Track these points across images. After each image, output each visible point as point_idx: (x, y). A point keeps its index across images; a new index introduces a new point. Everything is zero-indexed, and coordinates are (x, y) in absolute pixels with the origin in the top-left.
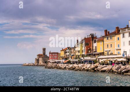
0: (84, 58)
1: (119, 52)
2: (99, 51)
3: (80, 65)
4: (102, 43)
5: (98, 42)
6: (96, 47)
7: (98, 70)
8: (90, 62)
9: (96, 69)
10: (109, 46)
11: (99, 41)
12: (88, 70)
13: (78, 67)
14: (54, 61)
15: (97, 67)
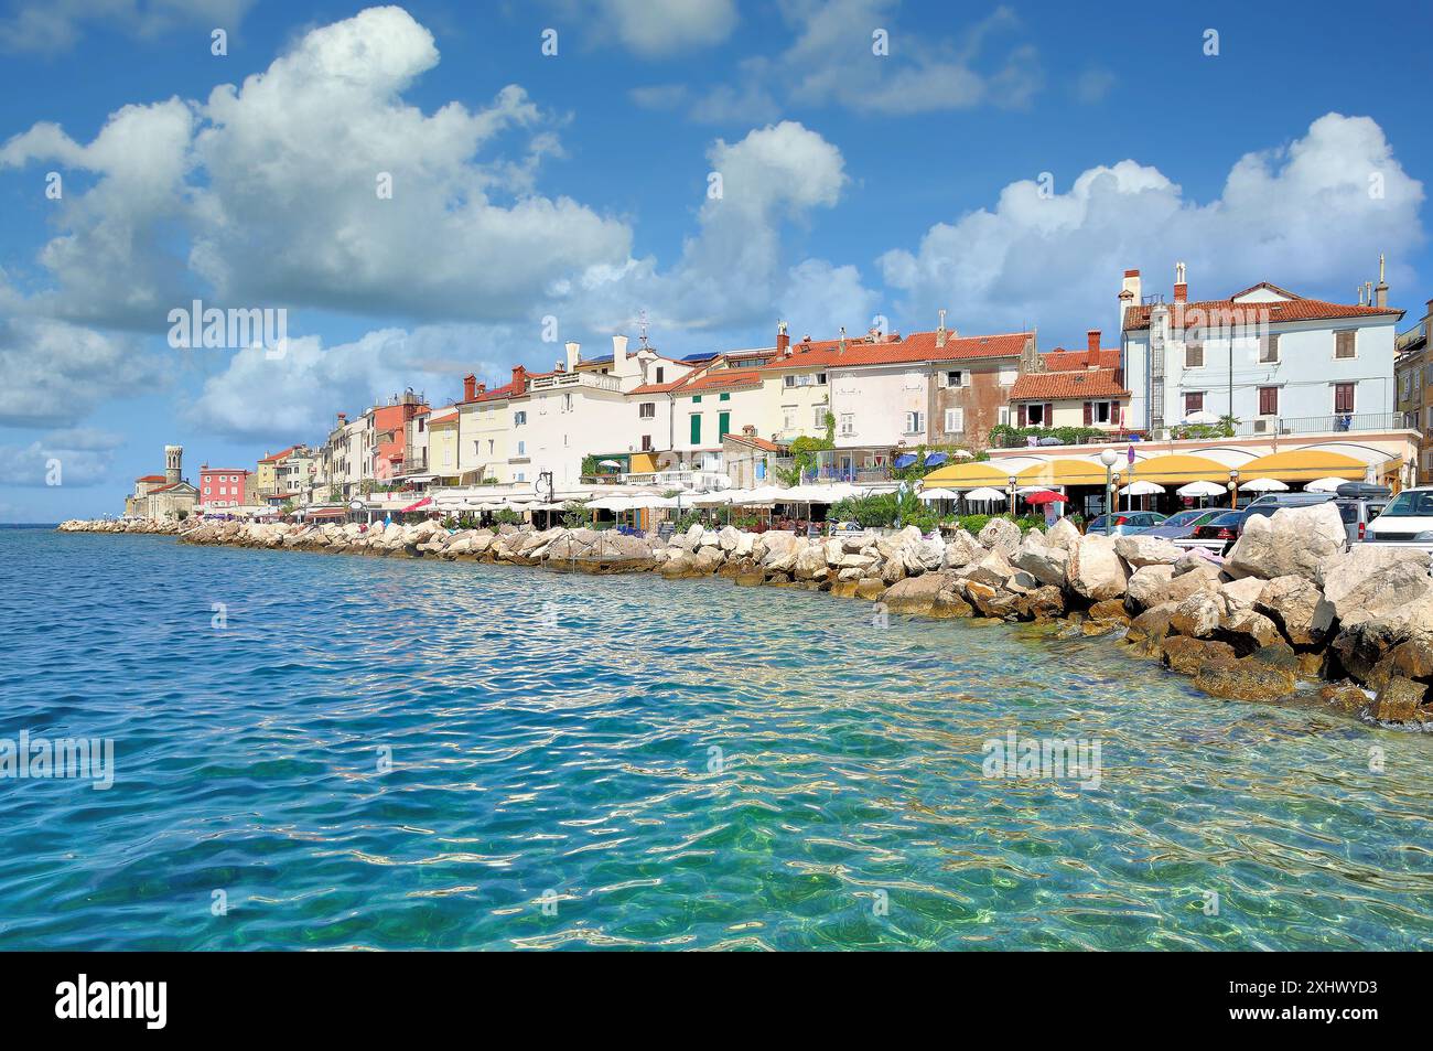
0: (369, 499)
1: (522, 475)
2: (438, 468)
3: (352, 529)
4: (454, 433)
5: (431, 430)
6: (425, 448)
7: (432, 552)
8: (399, 517)
9: (420, 547)
10: (484, 446)
11: (438, 425)
12: (387, 552)
13: (344, 537)
14: (225, 512)
15: (426, 538)
